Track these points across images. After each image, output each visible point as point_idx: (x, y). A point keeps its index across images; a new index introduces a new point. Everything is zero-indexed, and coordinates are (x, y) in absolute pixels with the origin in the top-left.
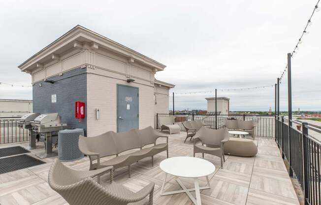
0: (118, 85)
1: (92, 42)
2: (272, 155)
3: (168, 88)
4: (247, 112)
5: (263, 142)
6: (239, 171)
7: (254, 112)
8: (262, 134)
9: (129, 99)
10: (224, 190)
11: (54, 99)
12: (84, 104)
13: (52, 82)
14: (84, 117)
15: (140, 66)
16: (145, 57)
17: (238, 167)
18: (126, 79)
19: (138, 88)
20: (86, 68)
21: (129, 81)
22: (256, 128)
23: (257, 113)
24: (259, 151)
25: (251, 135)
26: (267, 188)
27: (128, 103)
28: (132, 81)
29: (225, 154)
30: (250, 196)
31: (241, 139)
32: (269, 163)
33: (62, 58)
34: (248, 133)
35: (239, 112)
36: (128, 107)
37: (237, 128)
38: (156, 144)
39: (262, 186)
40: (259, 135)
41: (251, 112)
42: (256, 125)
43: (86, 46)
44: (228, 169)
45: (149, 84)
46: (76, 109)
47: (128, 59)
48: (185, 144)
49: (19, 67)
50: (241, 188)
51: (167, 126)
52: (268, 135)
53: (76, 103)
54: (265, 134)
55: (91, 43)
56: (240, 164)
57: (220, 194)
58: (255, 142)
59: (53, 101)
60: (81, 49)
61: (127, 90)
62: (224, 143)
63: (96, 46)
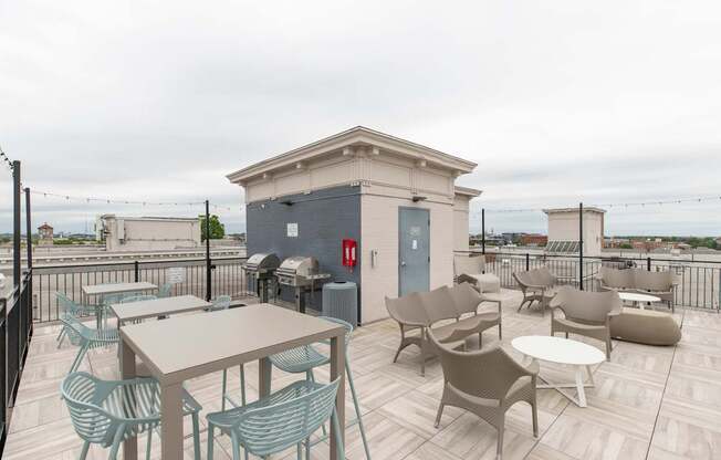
0: (401, 208)
1: (372, 145)
2: (715, 345)
3: (468, 197)
4: (653, 239)
5: (697, 318)
6: (643, 367)
7: (674, 239)
8: (694, 300)
9: (415, 231)
10: (619, 390)
11: (293, 230)
12: (354, 244)
13: (289, 204)
14: (355, 264)
15: (433, 171)
16: (439, 153)
17: (640, 362)
18: (411, 196)
19: (428, 211)
20: (359, 186)
21: (416, 200)
22: (680, 287)
23: (683, 240)
24: (686, 337)
25: (667, 302)
26: (698, 394)
27: (415, 238)
28: (422, 199)
29: (613, 338)
30: (666, 402)
31: (642, 312)
32: (707, 360)
33: (311, 167)
34: (658, 299)
35: (628, 238)
36: (415, 243)
37: (631, 286)
38: (478, 313)
39: (690, 392)
40: (687, 301)
41: (665, 240)
42: (678, 281)
43: (361, 153)
44: (619, 361)
45: (445, 200)
46: (344, 251)
47: (416, 161)
48: (520, 315)
49: (228, 177)
50: (650, 392)
51: (474, 276)
52: (708, 304)
53: (344, 242)
54: (701, 299)
55: (368, 148)
56: (645, 358)
57: (612, 396)
58: (676, 318)
59: (289, 234)
60: (353, 157)
61: (414, 214)
62: (611, 317)
63: (376, 152)
